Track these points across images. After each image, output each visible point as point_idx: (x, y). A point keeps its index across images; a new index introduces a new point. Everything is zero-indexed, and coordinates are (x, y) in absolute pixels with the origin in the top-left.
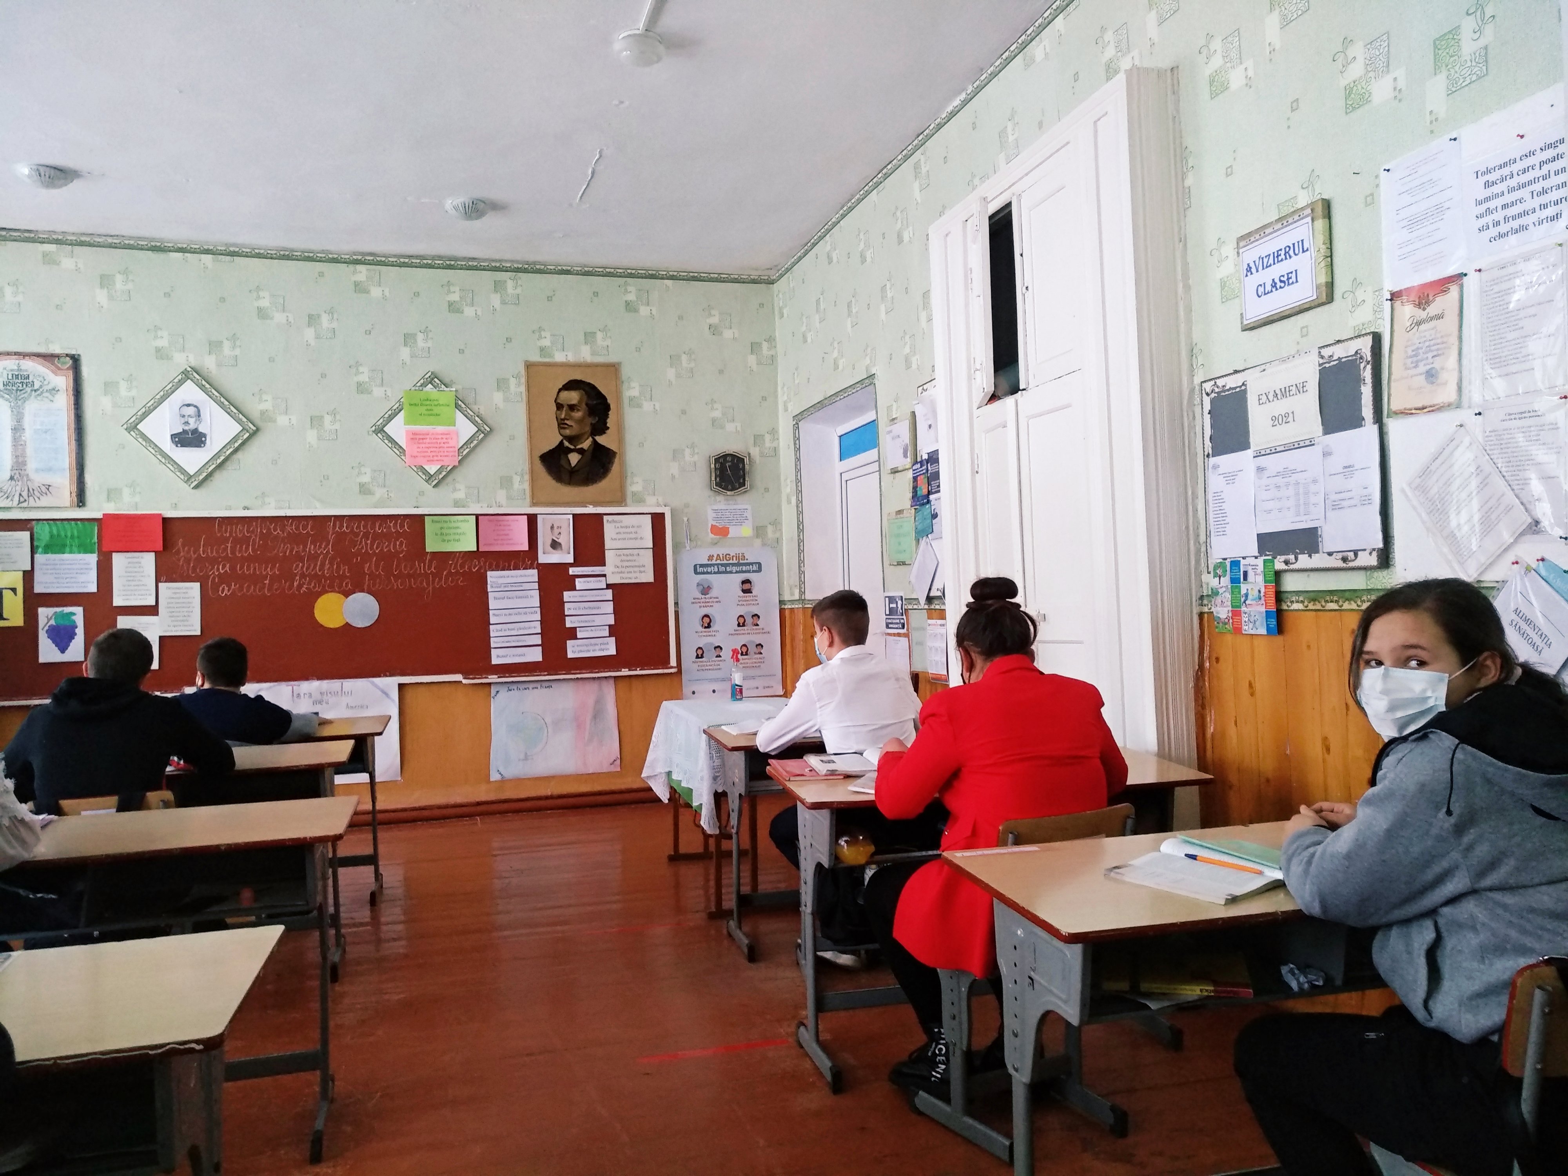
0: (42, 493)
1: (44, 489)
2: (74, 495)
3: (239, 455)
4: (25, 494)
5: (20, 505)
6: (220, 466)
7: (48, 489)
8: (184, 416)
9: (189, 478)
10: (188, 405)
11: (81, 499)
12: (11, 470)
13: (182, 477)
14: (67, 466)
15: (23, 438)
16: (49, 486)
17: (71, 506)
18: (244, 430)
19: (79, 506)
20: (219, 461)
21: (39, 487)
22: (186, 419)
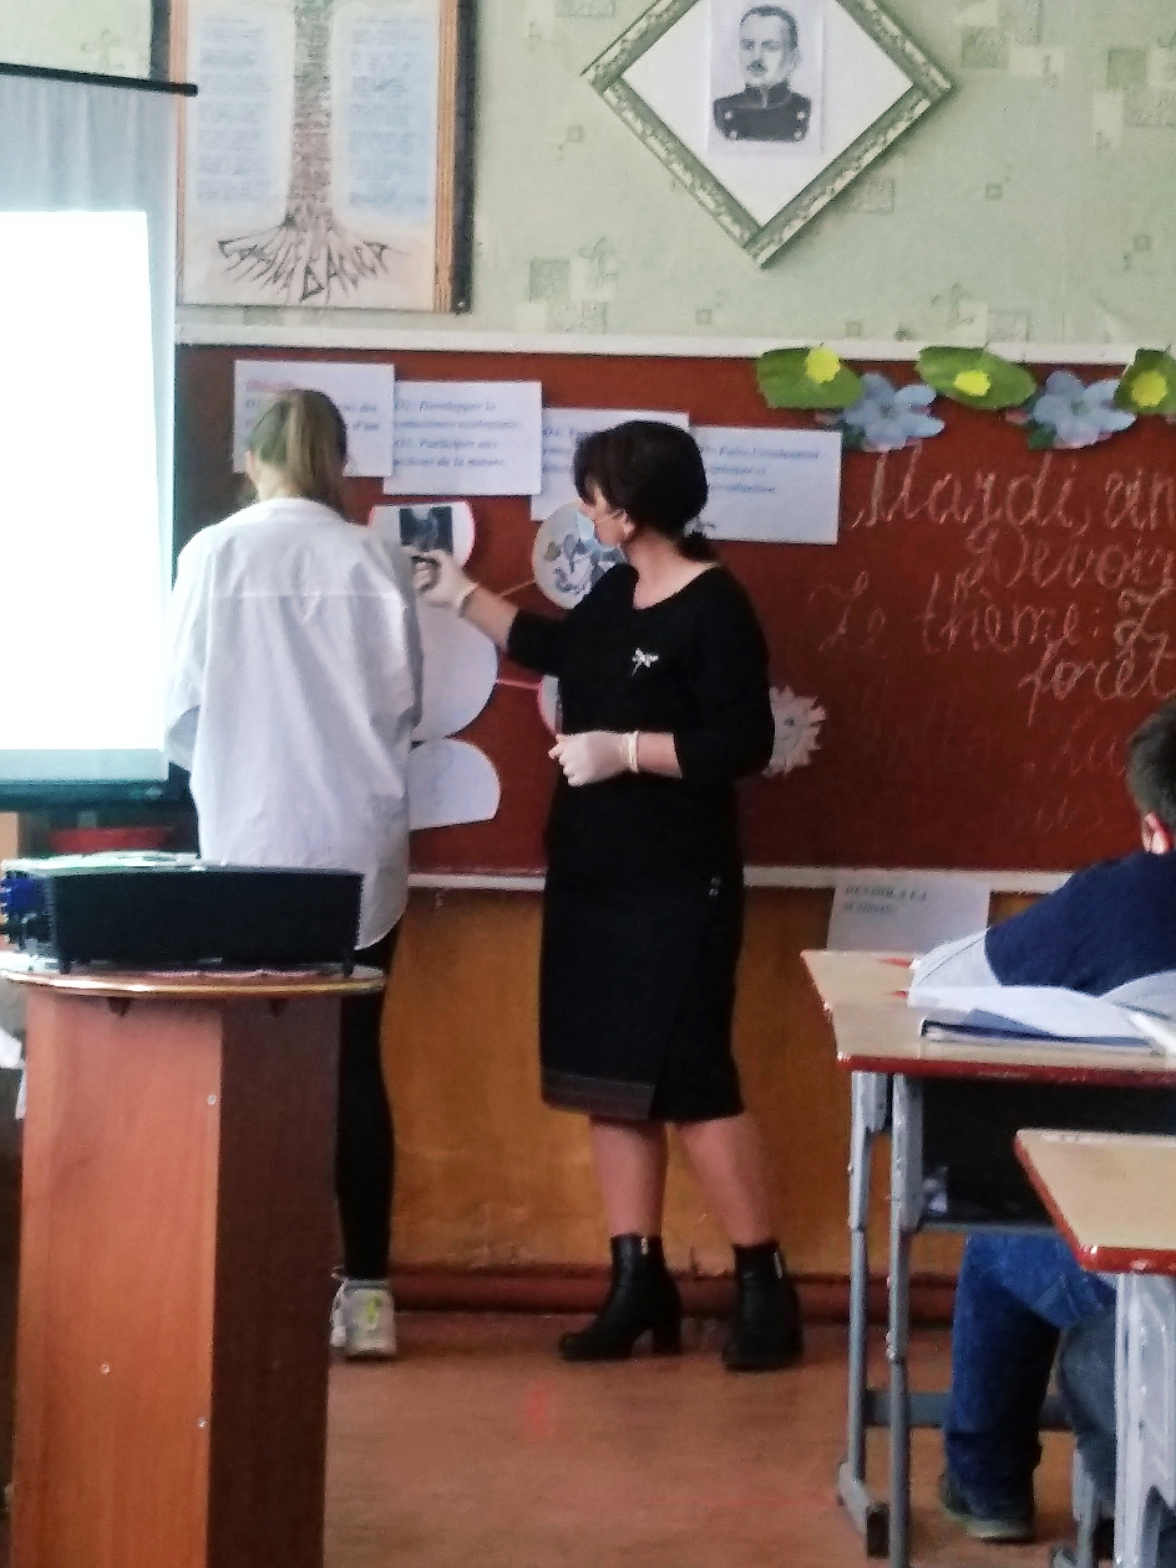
0: (363, 269)
1: (368, 255)
2: (446, 274)
3: (896, 167)
4: (320, 268)
5: (304, 303)
6: (841, 198)
7: (379, 256)
8: (749, 45)
9: (753, 232)
10: (766, 11)
11: (461, 290)
12: (292, 196)
13: (736, 230)
14: (431, 192)
15: (325, 104)
16: (383, 247)
17: (437, 310)
18: (918, 88)
19: (456, 310)
20: (840, 185)
21: (357, 248)
22: (757, 53)
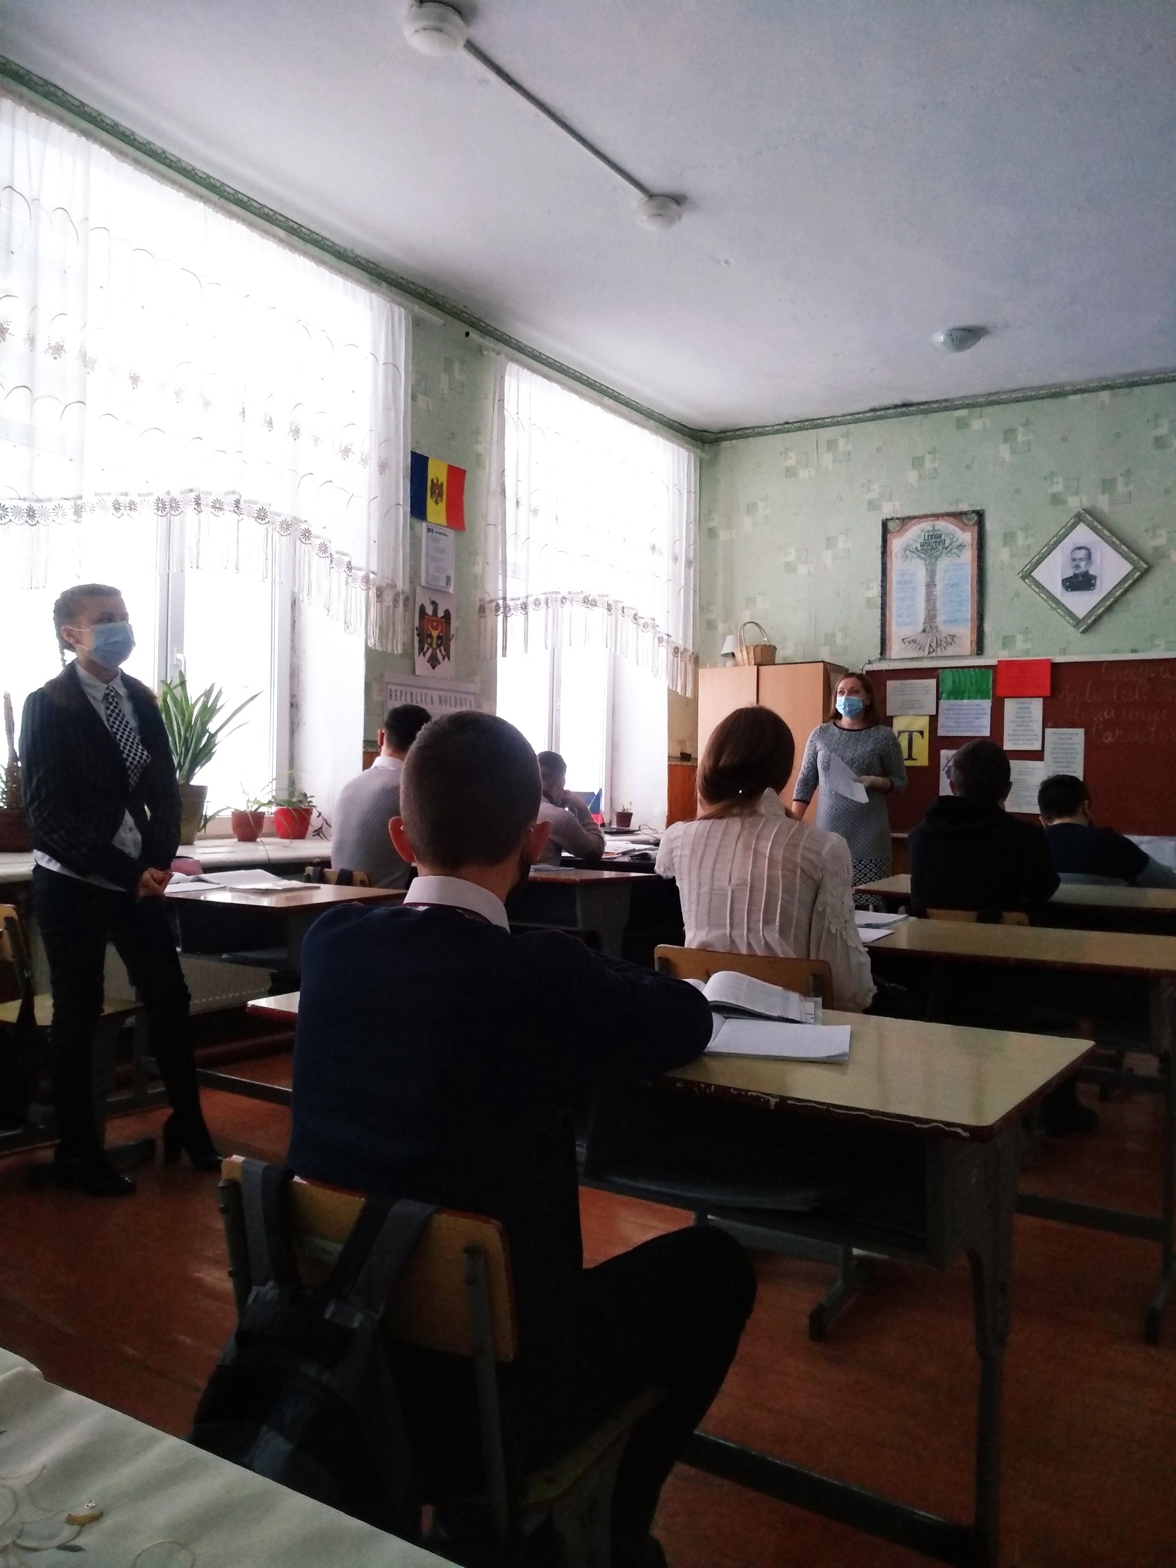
0: (948, 644)
1: (949, 640)
2: (974, 643)
3: (1130, 596)
4: (934, 645)
5: (929, 655)
6: (1109, 609)
7: (953, 639)
8: (1074, 560)
9: (1077, 622)
10: (1080, 548)
11: (980, 648)
12: (924, 623)
13: (1071, 621)
14: (970, 617)
15: (935, 593)
16: (954, 637)
17: (971, 655)
18: (1135, 569)
19: (978, 654)
20: (1108, 603)
21: (946, 638)
22: (1077, 563)
